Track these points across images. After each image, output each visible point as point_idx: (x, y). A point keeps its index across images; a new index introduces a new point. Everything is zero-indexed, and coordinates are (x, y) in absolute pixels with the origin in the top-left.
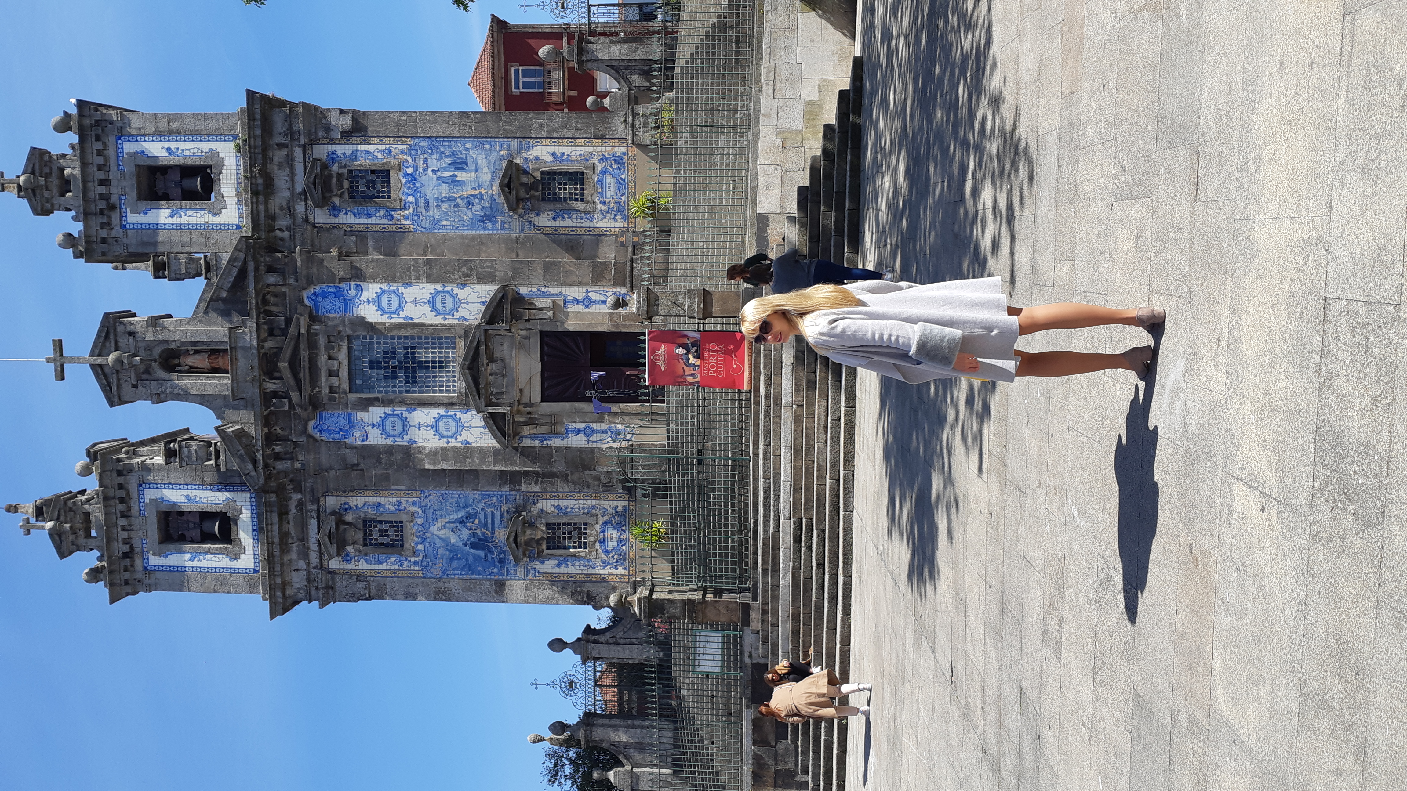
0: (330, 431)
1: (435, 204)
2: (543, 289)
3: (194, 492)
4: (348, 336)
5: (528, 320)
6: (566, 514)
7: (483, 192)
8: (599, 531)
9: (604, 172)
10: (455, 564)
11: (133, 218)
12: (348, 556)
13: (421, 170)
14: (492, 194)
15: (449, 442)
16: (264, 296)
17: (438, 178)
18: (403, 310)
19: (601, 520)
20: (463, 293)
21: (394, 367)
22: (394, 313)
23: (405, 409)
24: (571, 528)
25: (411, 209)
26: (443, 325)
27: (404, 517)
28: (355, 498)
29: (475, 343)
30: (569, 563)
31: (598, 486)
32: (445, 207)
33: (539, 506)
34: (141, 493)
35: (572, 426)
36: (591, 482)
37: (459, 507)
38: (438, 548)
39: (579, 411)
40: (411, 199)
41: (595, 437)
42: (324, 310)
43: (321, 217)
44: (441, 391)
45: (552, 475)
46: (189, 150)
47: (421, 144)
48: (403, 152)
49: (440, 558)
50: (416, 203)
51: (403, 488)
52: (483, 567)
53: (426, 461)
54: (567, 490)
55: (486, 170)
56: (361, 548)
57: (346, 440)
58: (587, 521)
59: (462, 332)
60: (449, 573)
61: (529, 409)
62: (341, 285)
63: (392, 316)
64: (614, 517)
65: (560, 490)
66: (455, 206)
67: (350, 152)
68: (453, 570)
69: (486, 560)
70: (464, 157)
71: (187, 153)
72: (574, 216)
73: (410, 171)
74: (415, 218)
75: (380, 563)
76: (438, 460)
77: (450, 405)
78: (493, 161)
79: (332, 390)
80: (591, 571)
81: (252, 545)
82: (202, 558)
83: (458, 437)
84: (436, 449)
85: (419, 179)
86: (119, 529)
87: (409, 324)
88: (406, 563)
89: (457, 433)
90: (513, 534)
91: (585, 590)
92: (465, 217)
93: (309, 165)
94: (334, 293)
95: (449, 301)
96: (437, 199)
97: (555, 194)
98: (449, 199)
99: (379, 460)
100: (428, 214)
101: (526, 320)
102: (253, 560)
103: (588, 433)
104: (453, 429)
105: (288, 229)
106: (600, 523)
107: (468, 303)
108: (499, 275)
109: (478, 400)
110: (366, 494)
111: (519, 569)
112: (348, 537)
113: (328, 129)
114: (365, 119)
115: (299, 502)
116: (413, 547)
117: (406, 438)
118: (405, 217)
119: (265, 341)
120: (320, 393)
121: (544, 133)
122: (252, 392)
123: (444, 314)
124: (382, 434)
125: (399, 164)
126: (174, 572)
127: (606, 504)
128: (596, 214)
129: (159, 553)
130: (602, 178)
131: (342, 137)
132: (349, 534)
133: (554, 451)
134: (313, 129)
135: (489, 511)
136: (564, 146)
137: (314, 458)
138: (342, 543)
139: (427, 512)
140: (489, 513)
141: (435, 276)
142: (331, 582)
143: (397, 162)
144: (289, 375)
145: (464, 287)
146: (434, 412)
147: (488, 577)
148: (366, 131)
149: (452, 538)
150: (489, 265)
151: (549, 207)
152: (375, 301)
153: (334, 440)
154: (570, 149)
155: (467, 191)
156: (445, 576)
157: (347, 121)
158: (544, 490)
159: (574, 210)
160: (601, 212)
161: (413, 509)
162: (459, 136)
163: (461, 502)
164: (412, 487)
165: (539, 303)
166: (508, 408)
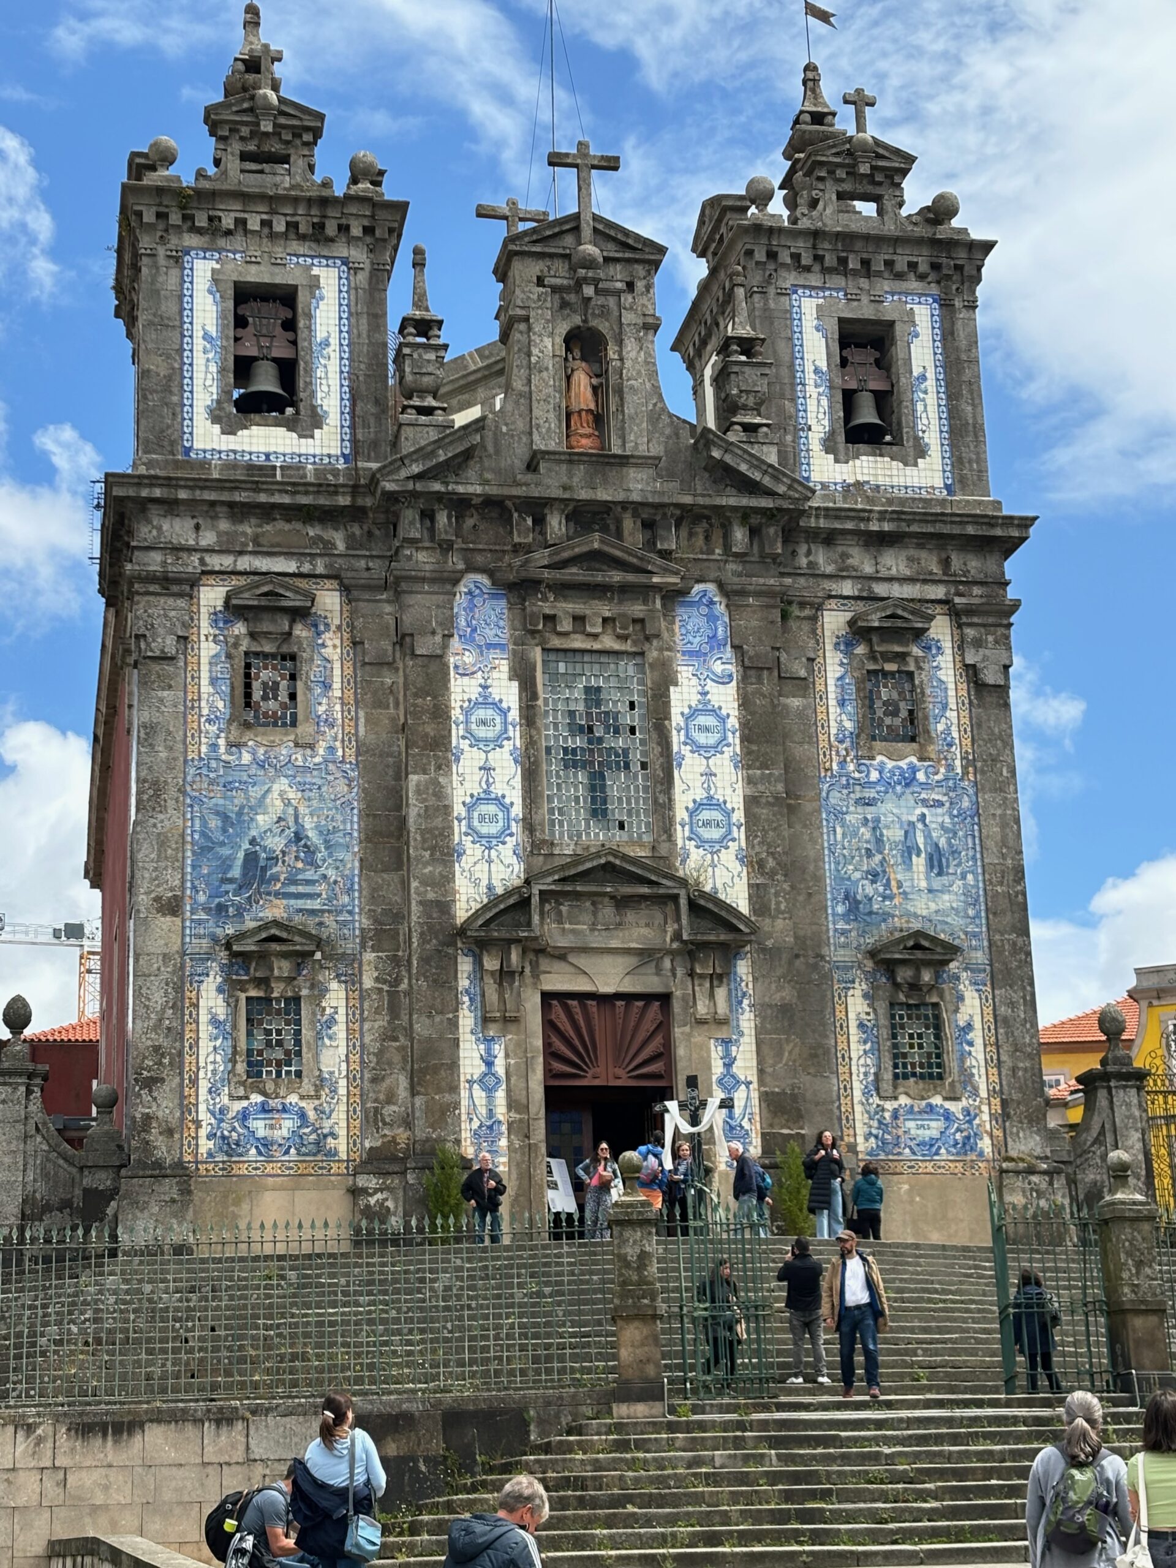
0: (472, 610)
1: (869, 817)
2: (746, 1002)
3: (335, 357)
4: (642, 654)
5: (691, 974)
6: (319, 1037)
7: (896, 901)
8: (287, 1101)
9: (947, 1116)
10: (214, 823)
11: (808, 307)
12: (226, 622)
13: (923, 796)
14: (893, 916)
15: (460, 821)
16: (708, 518)
17: (911, 824)
18: (693, 752)
19: (308, 1106)
20: (729, 858)
21: (590, 729)
22: (687, 737)
23: (518, 744)
24: (290, 1045)
25: (857, 775)
26: (671, 820)
27: (305, 729)
28: (338, 642)
29: (653, 878)
30: (218, 1043)
31: (376, 1100)
32: (865, 833)
33: (334, 985)
34: (330, 262)
35: (498, 1050)
36: (384, 1085)
37: (326, 834)
38: (246, 791)
39: (528, 1065)
40: (874, 776)
41: (479, 1093)
42: (685, 617)
43: (834, 621)
44: (551, 811)
45: (394, 1011)
46: (925, 410)
47: (966, 798)
48: (950, 768)
49: (225, 794)
50: (870, 784)
51: (362, 732)
52: (209, 875)
53: (423, 778)
54: (367, 1039)
55: (933, 907)
56: (243, 648)
57: (456, 636)
58: (306, 1080)
59: (664, 853)
60: (196, 808)
61: (527, 970)
62: (728, 647)
63: (682, 732)
64: (315, 1131)
65: (366, 1026)
67: (944, 678)
68: (202, 818)
69: (222, 881)
70: (951, 871)
71: (920, 407)
72: (869, 1061)
73: (921, 776)
74: (844, 781)
75: (213, 681)
76: (425, 800)
77: (529, 825)
78: (949, 920)
79: (550, 619)
80: (204, 1086)
81: (238, 448)
82: (211, 355)
83: (470, 838)
84: (447, 797)
85: (908, 791)
86: (265, 217)
87: (668, 763)
88: (213, 729)
89: (478, 837)
90: (284, 935)
91: (167, 1073)
92: (851, 867)
93: (917, 606)
94: (715, 636)
95: (715, 834)
96: (877, 820)
97: (902, 1027)
98: (879, 841)
99: (421, 693)
100: (852, 802)
101: (692, 970)
102: (208, 447)
103: (487, 1081)
104: (484, 830)
105: (811, 565)
106: (303, 1104)
107: (713, 866)
108: (766, 924)
109: (550, 879)
110: (347, 665)
111: (205, 943)
112: (265, 626)
113: (978, 643)
114: (999, 705)
115: (329, 545)
116: (245, 745)
117: (465, 744)
118: (843, 763)
119: (636, 514)
120: (545, 599)
121: (1003, 1010)
122: (548, 487)
123: (691, 824)
124: (470, 701)
125: (930, 759)
126: (182, 302)
127: (340, 1115)
128: (875, 1100)
129: (216, 280)
130: (938, 1114)
131: (966, 666)
132: (271, 628)
133: (451, 1016)
134: (975, 620)
135: (322, 888)
136: (985, 1045)
137: (423, 580)
138: (251, 615)
139: (315, 773)
140: (317, 889)
141: (757, 810)
142: (175, 588)
143: (933, 756)
144: (577, 550)
145: (741, 860)
146: (515, 796)
147: (189, 885)
148: (979, 706)
149: (266, 817)
150: (783, 907)
151: (881, 1017)
152: (705, 704)
153: (456, 616)
154: (981, 1057)
155: (896, 873)
156: (187, 801)
157: (993, 676)
158: (364, 995)
159: (879, 1059)
160: (879, 1110)
161: (321, 748)
162: (985, 865)
163: (338, 837)
164: (363, 749)
165: (722, 991)
166: (537, 932)
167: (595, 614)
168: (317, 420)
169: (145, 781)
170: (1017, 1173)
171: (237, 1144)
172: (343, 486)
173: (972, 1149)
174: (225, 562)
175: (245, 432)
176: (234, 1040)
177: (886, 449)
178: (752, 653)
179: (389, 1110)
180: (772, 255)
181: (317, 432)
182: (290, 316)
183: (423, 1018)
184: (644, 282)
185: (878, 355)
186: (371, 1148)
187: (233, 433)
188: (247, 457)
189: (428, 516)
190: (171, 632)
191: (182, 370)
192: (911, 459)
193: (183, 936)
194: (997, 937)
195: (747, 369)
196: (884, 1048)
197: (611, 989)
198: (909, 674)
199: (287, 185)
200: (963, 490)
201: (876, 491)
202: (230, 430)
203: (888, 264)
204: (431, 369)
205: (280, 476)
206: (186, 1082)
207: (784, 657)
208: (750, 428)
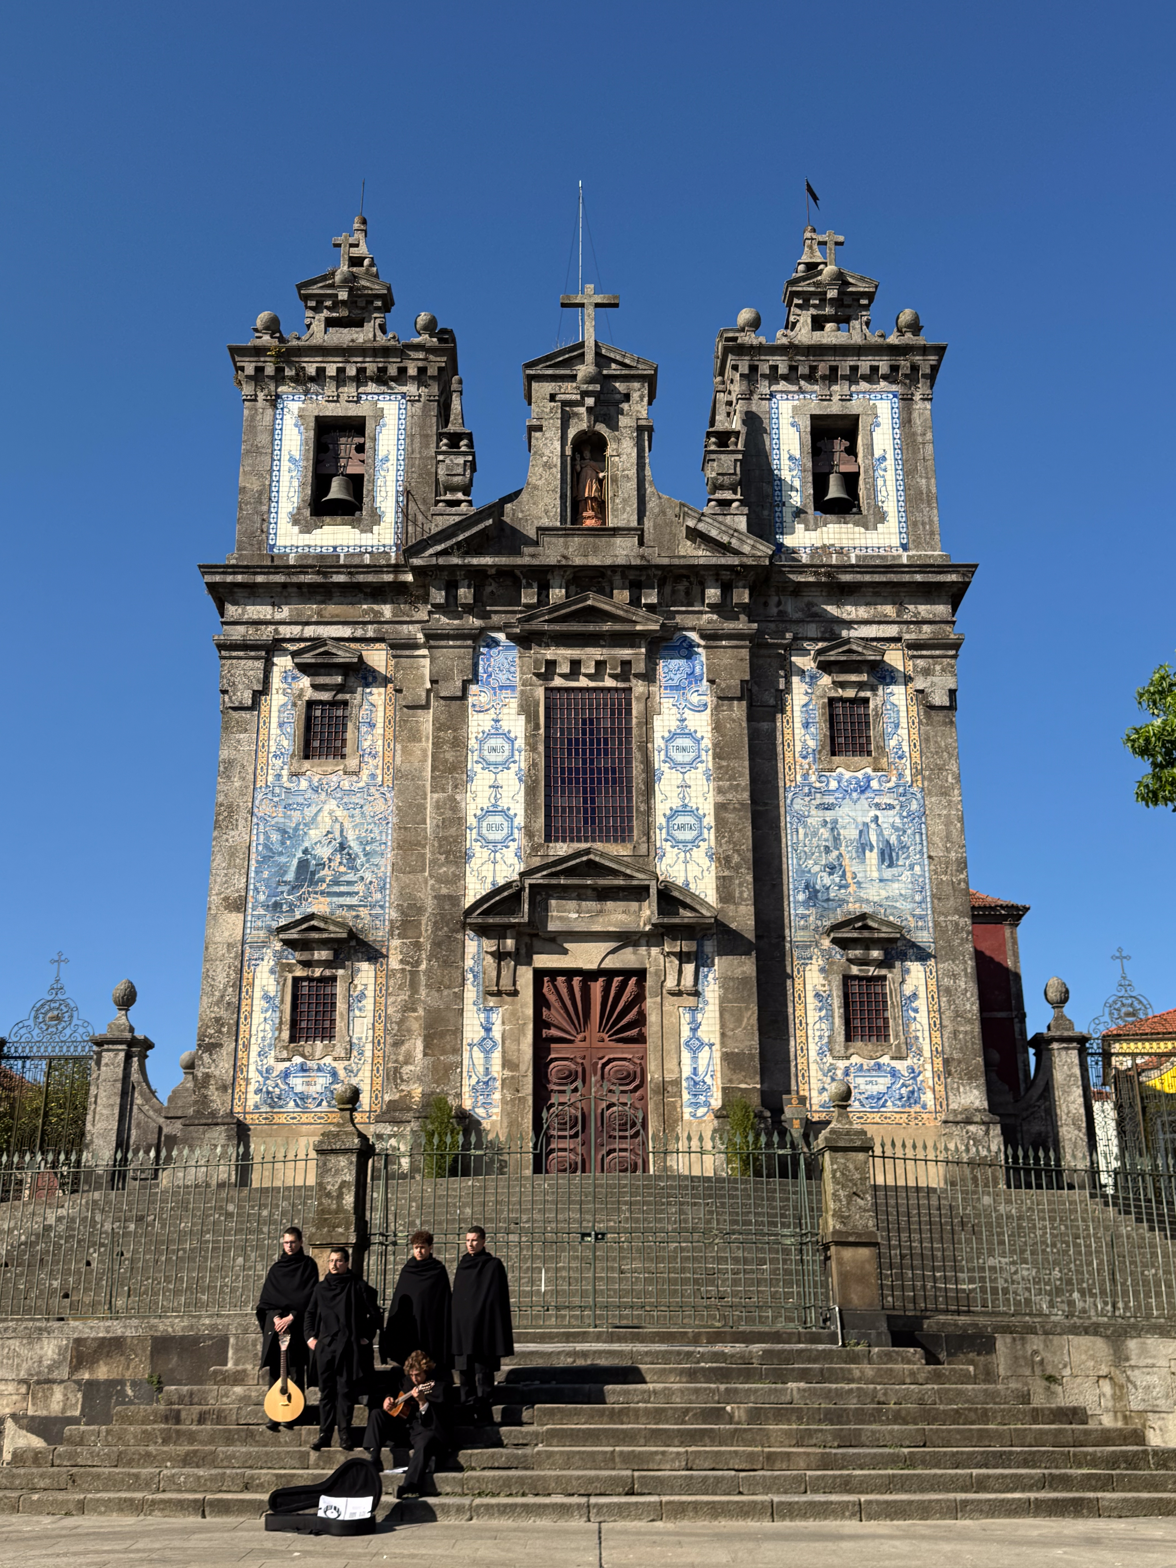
0: (488, 660)
1: (828, 819)
2: (711, 976)
3: (393, 469)
4: (630, 690)
5: (663, 952)
6: (350, 1009)
7: (850, 890)
8: (322, 1062)
9: (894, 1073)
10: (275, 837)
11: (785, 408)
13: (876, 800)
14: (848, 902)
15: (471, 830)
16: (688, 577)
17: (866, 825)
18: (671, 768)
19: (340, 1066)
20: (700, 855)
21: (584, 752)
22: (667, 756)
23: (523, 766)
25: (818, 785)
26: (651, 824)
27: (352, 763)
28: (383, 691)
29: (628, 872)
30: (268, 1014)
31: (396, 1061)
32: (825, 833)
33: (365, 966)
34: (393, 397)
35: (496, 1018)
36: (403, 1049)
37: (364, 843)
38: (302, 811)
39: (522, 1029)
40: (833, 785)
41: (478, 1055)
42: (669, 658)
43: (801, 659)
44: (549, 820)
45: (414, 987)
46: (885, 485)
47: (914, 802)
48: (900, 776)
49: (285, 813)
50: (829, 792)
51: (398, 760)
52: (268, 879)
53: (441, 795)
54: (390, 1011)
55: (884, 894)
56: (306, 698)
57: (474, 682)
58: (337, 1043)
59: (642, 853)
60: (261, 826)
61: (523, 951)
62: (705, 681)
63: (663, 753)
65: (391, 1000)
67: (896, 702)
68: (265, 833)
69: (279, 883)
70: (900, 863)
71: (880, 482)
72: (824, 1026)
73: (874, 784)
74: (806, 790)
75: (281, 725)
76: (443, 813)
77: (529, 832)
78: (898, 905)
79: (551, 665)
80: (254, 1050)
81: (312, 543)
82: (294, 473)
83: (479, 844)
84: (461, 811)
85: (863, 797)
86: (340, 365)
87: (650, 778)
88: (279, 762)
89: (487, 843)
90: (322, 925)
91: (225, 1040)
92: (811, 862)
93: (874, 643)
94: (693, 673)
95: (688, 835)
96: (835, 822)
98: (836, 839)
99: (445, 727)
100: (813, 807)
101: (664, 949)
102: (288, 544)
103: (485, 1045)
104: (491, 836)
105: (781, 613)
106: (334, 1064)
107: (686, 862)
108: (730, 909)
109: (539, 875)
110: (389, 708)
111: (262, 934)
112: (322, 680)
113: (927, 672)
114: (945, 724)
115: (379, 614)
116: (304, 774)
117: (478, 768)
118: (805, 776)
119: (624, 576)
120: (547, 648)
121: (946, 982)
122: (548, 557)
123: (668, 827)
124: (483, 732)
125: (883, 770)
126: (273, 435)
127: (366, 1074)
128: (829, 1059)
129: (301, 416)
130: (885, 1071)
131: (917, 691)
132: (328, 682)
133: (456, 990)
134: (924, 653)
135: (360, 888)
136: (929, 1012)
137: (447, 637)
138: (312, 671)
139: (358, 795)
140: (355, 889)
141: (724, 815)
142: (253, 654)
143: (885, 766)
144: (573, 608)
145: (711, 857)
146: (518, 808)
147: (252, 887)
148: (927, 724)
149: (317, 832)
150: (745, 895)
151: (834, 988)
152: (683, 729)
153: (475, 665)
154: (925, 1022)
155: (851, 866)
156: (255, 820)
157: (940, 698)
158: (390, 974)
159: (833, 1023)
160: (832, 1068)
161: (365, 775)
162: (930, 857)
163: (375, 846)
164: (398, 775)
165: (689, 969)
166: (526, 919)
167: (589, 659)
168: (376, 518)
170: (957, 1123)
171: (279, 1098)
172: (392, 566)
173: (916, 1102)
174: (294, 631)
175: (318, 531)
176: (281, 1012)
177: (850, 517)
178: (723, 685)
179: (406, 1070)
180: (754, 369)
181: (375, 528)
182: (361, 440)
183: (434, 993)
184: (638, 393)
185: (847, 444)
186: (390, 1101)
187: (309, 532)
188: (319, 550)
189: (451, 587)
190: (248, 687)
191: (270, 485)
192: (871, 525)
193: (244, 928)
194: (942, 918)
195: (722, 456)
196: (836, 1015)
197: (594, 966)
198: (866, 701)
199: (361, 340)
200: (917, 548)
201: (840, 551)
202: (307, 529)
203: (854, 369)
204: (460, 470)
205: (342, 562)
206: (240, 1047)
207: (755, 689)
208: (725, 504)
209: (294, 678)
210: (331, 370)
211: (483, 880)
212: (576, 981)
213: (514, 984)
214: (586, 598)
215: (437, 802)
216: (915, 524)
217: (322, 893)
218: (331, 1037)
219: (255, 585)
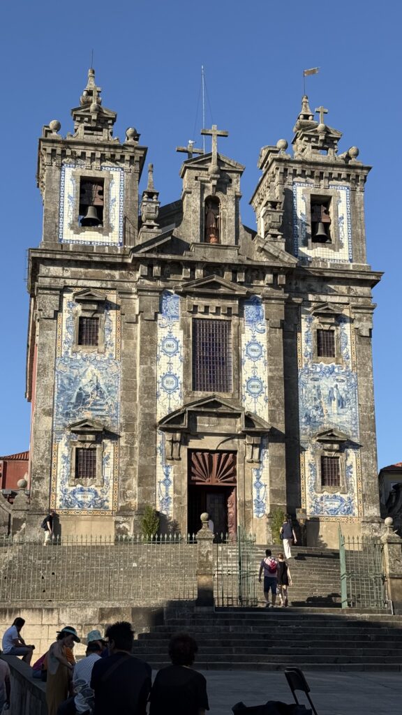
0: (166, 303)
1: (316, 385)
2: (266, 455)
3: (118, 205)
4: (230, 321)
5: (245, 443)
6: (103, 463)
7: (326, 417)
8: (90, 488)
9: (342, 500)
10: (66, 381)
11: (299, 190)
13: (337, 378)
14: (324, 424)
15: (159, 383)
16: (258, 270)
17: (332, 388)
18: (249, 359)
19: (98, 489)
20: (261, 399)
22: (247, 353)
23: (182, 354)
25: (311, 369)
26: (240, 385)
27: (101, 348)
28: (115, 314)
29: (232, 406)
30: (65, 465)
31: (124, 488)
32: (314, 391)
33: (109, 444)
34: (118, 169)
35: (171, 470)
36: (127, 483)
37: (108, 386)
38: (78, 370)
39: (182, 476)
40: (318, 370)
41: (163, 487)
42: (248, 307)
43: (305, 310)
44: (194, 380)
45: (132, 454)
46: (343, 230)
47: (353, 379)
48: (347, 367)
49: (70, 370)
50: (316, 373)
51: (123, 348)
52: (63, 401)
53: (144, 366)
54: (121, 465)
55: (339, 420)
56: (79, 315)
57: (160, 313)
58: (97, 479)
59: (237, 397)
60: (59, 376)
61: (183, 440)
62: (264, 319)
63: (245, 351)
64: (100, 499)
65: (121, 460)
66: (315, 398)
67: (346, 333)
68: (61, 379)
69: (68, 403)
70: (347, 406)
71: (341, 229)
72: (312, 478)
73: (336, 370)
74: (307, 371)
75: (67, 328)
76: (145, 375)
77: (185, 385)
78: (345, 425)
79: (195, 307)
80: (59, 481)
81: (80, 239)
82: (71, 204)
83: (163, 390)
84: (154, 374)
85: (331, 376)
86: (93, 152)
87: (240, 363)
88: (67, 346)
89: (166, 389)
90: (91, 425)
91: (45, 476)
92: (308, 404)
93: (337, 305)
94: (259, 315)
95: (256, 390)
96: (319, 387)
98: (319, 395)
99: (146, 334)
100: (309, 379)
102: (69, 239)
103: (166, 482)
104: (168, 387)
105: (297, 289)
106: (96, 489)
107: (255, 402)
109: (192, 406)
110: (118, 322)
111: (61, 427)
112: (88, 307)
113: (360, 320)
114: (367, 344)
115: (113, 276)
116: (79, 352)
117: (162, 354)
118: (306, 365)
119: (230, 268)
120: (194, 299)
121: (364, 461)
122: (196, 257)
123: (247, 386)
124: (164, 337)
125: (340, 364)
126: (60, 184)
127: (110, 493)
128: (314, 493)
129: (74, 175)
130: (338, 499)
131: (355, 328)
132: (90, 308)
133: (153, 457)
134: (359, 311)
135: (106, 407)
136: (357, 473)
137: (148, 291)
138: (83, 303)
139: (105, 363)
140: (104, 407)
141: (272, 382)
142: (54, 292)
143: (341, 362)
144: (207, 281)
145: (266, 401)
146: (180, 374)
147: (55, 405)
148: (359, 344)
149: (86, 380)
150: (281, 419)
151: (317, 462)
152: (254, 341)
153: (161, 305)
154: (355, 478)
155: (325, 407)
156: (56, 373)
157: (365, 333)
158: (120, 448)
159: (316, 477)
160: (316, 497)
161: (107, 354)
162: (359, 405)
163: (112, 388)
164: (123, 355)
165: (257, 451)
166: (186, 427)
167: (213, 306)
168: (110, 229)
169: (40, 365)
170: (368, 522)
172: (119, 255)
173: (350, 513)
174: (73, 282)
175: (83, 233)
176: (71, 464)
177: (327, 245)
178: (272, 321)
179: (129, 492)
180: (286, 170)
181: (110, 234)
182: (101, 189)
183: (143, 458)
184: (236, 179)
185: (325, 208)
186: (121, 506)
187: (78, 234)
188: (83, 243)
189: (150, 267)
190: (52, 309)
191: (59, 209)
192: (336, 249)
193: (53, 424)
194: (364, 432)
195: (274, 214)
196: (318, 473)
197: (215, 449)
198: (333, 331)
199: (102, 140)
200: (356, 261)
201: (323, 261)
202: (77, 232)
203: (331, 174)
204: (154, 211)
205: (95, 251)
206: (52, 479)
207: (285, 323)
208: (274, 236)
209: (73, 305)
210: (88, 154)
211: (165, 407)
212: (206, 454)
213: (179, 455)
214: (213, 277)
215: (143, 369)
216: (356, 251)
217: (89, 409)
218: (94, 476)
219: (56, 259)
